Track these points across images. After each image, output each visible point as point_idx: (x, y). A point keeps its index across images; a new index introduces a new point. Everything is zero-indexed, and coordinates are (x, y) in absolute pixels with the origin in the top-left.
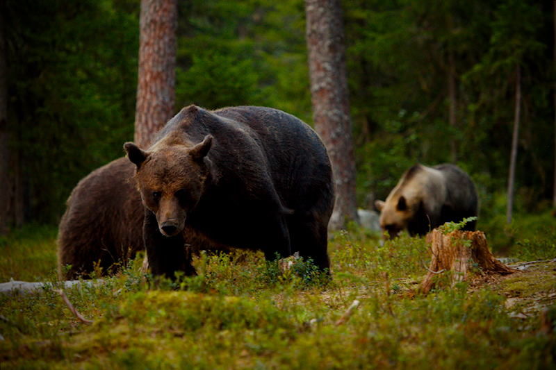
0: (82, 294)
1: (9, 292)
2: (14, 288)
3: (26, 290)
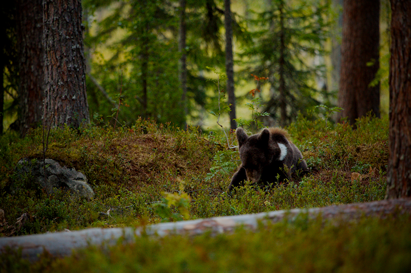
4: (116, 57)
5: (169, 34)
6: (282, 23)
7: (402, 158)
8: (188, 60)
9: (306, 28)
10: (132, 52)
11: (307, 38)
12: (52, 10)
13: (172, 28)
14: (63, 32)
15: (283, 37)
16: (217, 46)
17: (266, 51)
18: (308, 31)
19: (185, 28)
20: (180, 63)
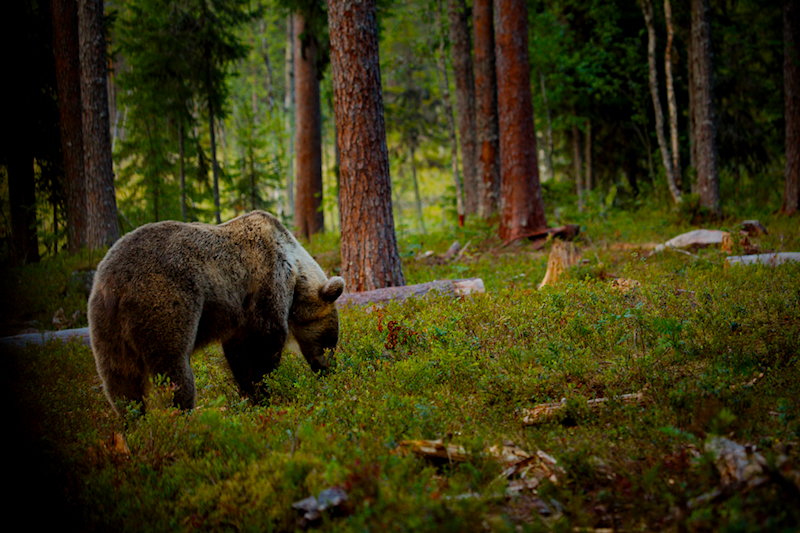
4: (134, 195)
5: (171, 177)
6: (252, 166)
7: (351, 264)
8: (187, 195)
9: (270, 170)
10: (147, 191)
11: (271, 177)
12: (92, 163)
13: (174, 174)
14: (100, 179)
15: (254, 177)
16: (207, 185)
17: (242, 188)
18: (271, 173)
19: (184, 173)
20: (181, 199)
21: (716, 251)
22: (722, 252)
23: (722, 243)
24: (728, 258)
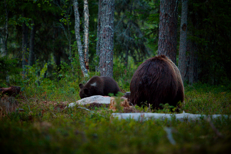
0: (222, 122)
1: (182, 119)
2: (185, 117)
3: (191, 118)
21: (106, 109)
22: (110, 110)
23: (110, 104)
24: (113, 114)
